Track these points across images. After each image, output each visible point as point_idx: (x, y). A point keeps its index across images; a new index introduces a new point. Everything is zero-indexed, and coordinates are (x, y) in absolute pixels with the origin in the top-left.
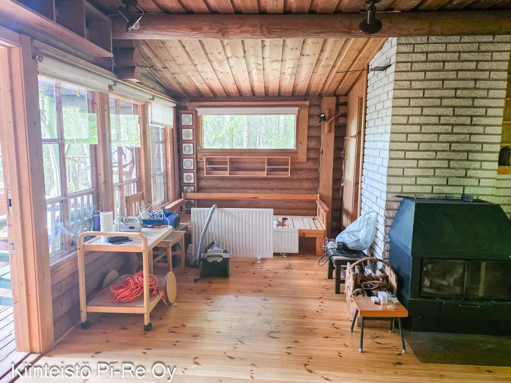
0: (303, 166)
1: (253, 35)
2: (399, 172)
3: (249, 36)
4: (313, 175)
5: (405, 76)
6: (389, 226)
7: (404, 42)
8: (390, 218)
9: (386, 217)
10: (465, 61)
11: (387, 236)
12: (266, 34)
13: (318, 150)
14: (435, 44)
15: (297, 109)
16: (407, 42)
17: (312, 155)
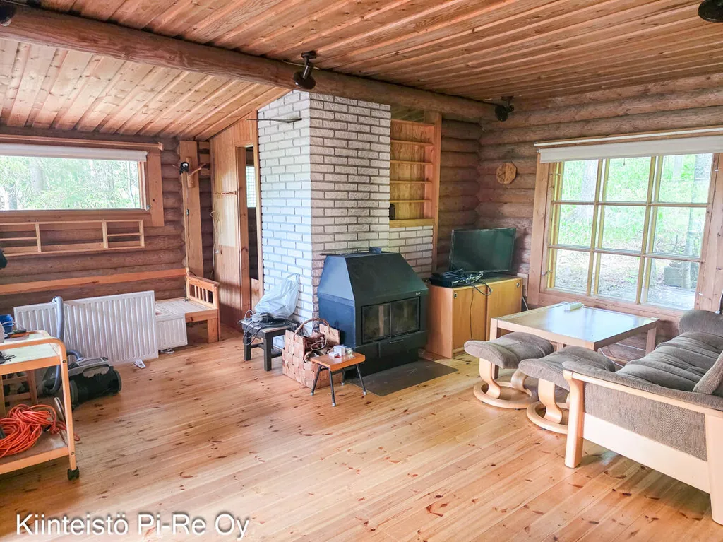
0: (160, 232)
1: (169, 63)
2: (320, 230)
3: (163, 62)
4: (175, 243)
5: (318, 132)
6: (317, 286)
7: (315, 98)
8: (317, 277)
9: (313, 277)
10: (362, 124)
11: (315, 296)
12: (186, 64)
13: (178, 211)
14: (339, 104)
15: (146, 153)
16: (318, 99)
17: (171, 216)
